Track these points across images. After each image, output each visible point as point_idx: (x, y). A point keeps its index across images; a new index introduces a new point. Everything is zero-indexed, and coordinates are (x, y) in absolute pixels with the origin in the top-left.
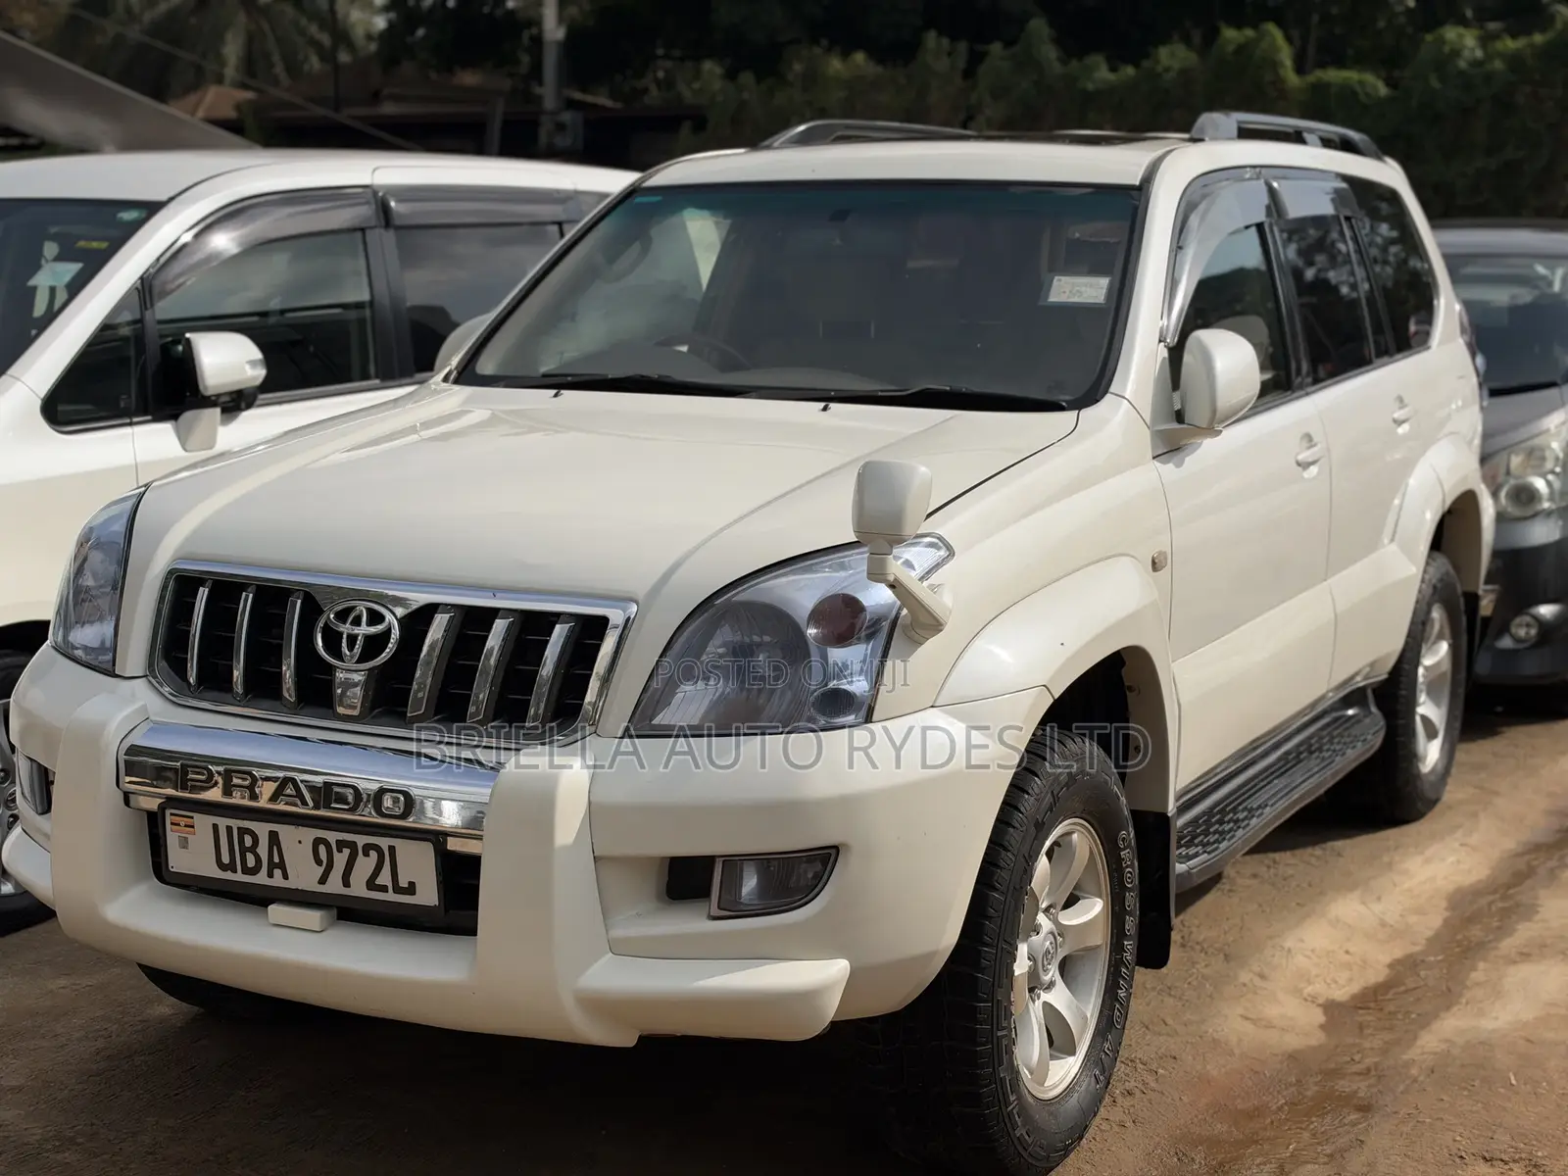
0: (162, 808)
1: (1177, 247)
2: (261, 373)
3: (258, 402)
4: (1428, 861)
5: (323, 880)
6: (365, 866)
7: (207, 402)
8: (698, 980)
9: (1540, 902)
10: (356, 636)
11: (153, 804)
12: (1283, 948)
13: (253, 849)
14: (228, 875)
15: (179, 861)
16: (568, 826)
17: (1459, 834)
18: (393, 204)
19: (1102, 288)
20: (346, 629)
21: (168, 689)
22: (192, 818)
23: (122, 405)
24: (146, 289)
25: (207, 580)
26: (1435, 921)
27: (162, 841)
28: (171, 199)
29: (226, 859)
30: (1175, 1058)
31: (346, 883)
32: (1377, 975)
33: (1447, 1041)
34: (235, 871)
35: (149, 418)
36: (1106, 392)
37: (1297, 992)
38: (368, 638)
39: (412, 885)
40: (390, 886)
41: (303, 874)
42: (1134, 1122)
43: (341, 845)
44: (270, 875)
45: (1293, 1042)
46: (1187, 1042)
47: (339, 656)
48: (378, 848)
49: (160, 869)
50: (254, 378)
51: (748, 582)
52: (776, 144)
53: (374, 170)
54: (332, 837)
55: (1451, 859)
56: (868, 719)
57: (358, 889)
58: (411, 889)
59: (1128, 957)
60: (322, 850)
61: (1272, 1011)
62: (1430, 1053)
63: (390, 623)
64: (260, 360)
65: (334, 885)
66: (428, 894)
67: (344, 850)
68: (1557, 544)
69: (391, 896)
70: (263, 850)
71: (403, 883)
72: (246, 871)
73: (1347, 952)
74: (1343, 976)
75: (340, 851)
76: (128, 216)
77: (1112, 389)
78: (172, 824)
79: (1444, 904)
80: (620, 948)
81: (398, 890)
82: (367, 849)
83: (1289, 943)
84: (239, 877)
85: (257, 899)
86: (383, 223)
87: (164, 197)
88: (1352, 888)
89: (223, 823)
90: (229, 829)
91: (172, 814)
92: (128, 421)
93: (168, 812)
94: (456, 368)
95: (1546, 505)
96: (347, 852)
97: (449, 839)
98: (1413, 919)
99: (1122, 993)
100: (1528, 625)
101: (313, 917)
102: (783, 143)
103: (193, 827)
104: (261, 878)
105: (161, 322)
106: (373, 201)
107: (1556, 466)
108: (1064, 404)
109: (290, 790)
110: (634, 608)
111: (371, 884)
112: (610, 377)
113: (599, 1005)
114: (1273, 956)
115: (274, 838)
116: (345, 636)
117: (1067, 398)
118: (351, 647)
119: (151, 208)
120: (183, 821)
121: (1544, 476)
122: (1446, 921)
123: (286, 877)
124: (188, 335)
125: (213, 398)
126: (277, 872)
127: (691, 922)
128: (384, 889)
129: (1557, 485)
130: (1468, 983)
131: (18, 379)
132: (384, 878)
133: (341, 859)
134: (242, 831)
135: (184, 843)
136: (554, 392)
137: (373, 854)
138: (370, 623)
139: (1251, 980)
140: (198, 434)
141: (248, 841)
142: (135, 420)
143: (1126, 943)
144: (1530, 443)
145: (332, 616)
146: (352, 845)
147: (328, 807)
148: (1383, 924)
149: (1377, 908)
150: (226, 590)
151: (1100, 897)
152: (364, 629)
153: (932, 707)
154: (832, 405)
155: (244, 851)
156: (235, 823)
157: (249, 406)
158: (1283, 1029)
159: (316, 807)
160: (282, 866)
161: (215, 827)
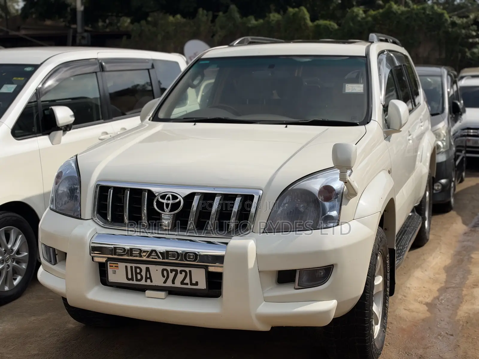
0: (107, 261)
1: (380, 75)
2: (73, 119)
3: (72, 128)
4: (434, 258)
5: (165, 282)
6: (180, 277)
7: (59, 129)
8: (295, 309)
9: (470, 269)
10: (169, 204)
11: (104, 260)
12: (407, 287)
13: (140, 273)
14: (131, 282)
15: (112, 278)
16: (251, 262)
17: (438, 249)
18: (104, 64)
19: (362, 88)
20: (165, 201)
21: (101, 223)
22: (117, 264)
23: (33, 130)
24: (38, 93)
25: (111, 187)
26: (443, 277)
27: (106, 272)
28: (42, 64)
29: (130, 277)
31: (173, 282)
32: (436, 294)
33: (467, 313)
34: (133, 280)
35: (41, 134)
36: (370, 120)
37: (416, 300)
38: (172, 204)
39: (197, 282)
40: (189, 282)
41: (158, 280)
42: (389, 344)
43: (172, 271)
44: (146, 281)
45: (422, 316)
47: (164, 211)
48: (185, 272)
49: (104, 280)
52: (235, 44)
53: (98, 53)
54: (169, 268)
55: (440, 257)
57: (178, 284)
58: (197, 284)
59: (388, 293)
60: (165, 272)
61: (411, 307)
62: (464, 317)
63: (180, 199)
64: (73, 115)
65: (169, 284)
66: (202, 285)
67: (173, 272)
68: (445, 161)
69: (189, 286)
70: (143, 273)
71: (194, 282)
72: (137, 280)
73: (424, 287)
74: (427, 295)
75: (171, 272)
76: (28, 69)
78: (110, 266)
79: (444, 271)
80: (267, 300)
81: (192, 284)
82: (181, 272)
83: (408, 286)
84: (135, 282)
85: (142, 289)
86: (101, 70)
87: (39, 63)
88: (418, 267)
89: (129, 265)
90: (131, 267)
91: (110, 263)
92: (35, 136)
93: (108, 263)
94: (152, 116)
95: (442, 150)
96: (174, 273)
97: (209, 267)
98: (437, 276)
99: (387, 305)
100: (438, 186)
101: (162, 294)
102: (237, 44)
103: (118, 267)
104: (143, 282)
106: (98, 63)
107: (444, 138)
109: (154, 254)
110: (261, 192)
111: (182, 283)
112: (208, 118)
113: (263, 318)
114: (405, 290)
115: (148, 270)
116: (165, 204)
117: (358, 122)
118: (167, 208)
119: (36, 67)
120: (114, 265)
121: (441, 141)
122: (447, 276)
123: (151, 281)
124: (50, 108)
125: (61, 127)
126: (149, 280)
127: (288, 290)
128: (187, 284)
129: (445, 144)
130: (463, 295)
131: (3, 123)
132: (187, 281)
133: (172, 275)
134: (136, 268)
135: (114, 272)
136: (194, 123)
137: (184, 273)
138: (173, 199)
139: (402, 297)
140: (56, 140)
141: (138, 271)
142: (37, 135)
143: (387, 289)
144: (437, 131)
145: (159, 197)
146: (176, 271)
147: (167, 258)
148: (430, 278)
149: (426, 273)
151: (381, 276)
152: (171, 202)
153: (353, 219)
154: (288, 126)
155: (136, 274)
156: (134, 265)
157: (70, 130)
158: (417, 312)
159: (163, 259)
160: (150, 278)
161: (126, 267)
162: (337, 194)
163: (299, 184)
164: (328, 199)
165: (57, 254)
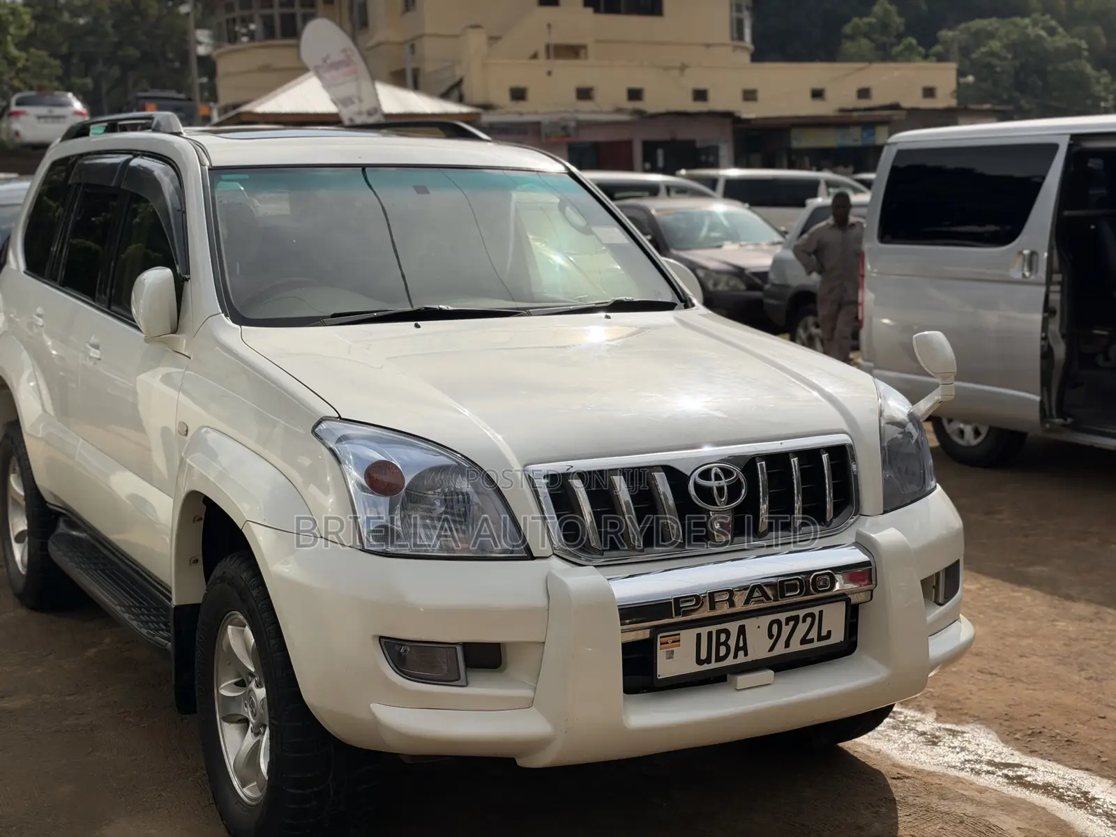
0: (657, 634)
5: (771, 649)
6: (802, 629)
10: (722, 487)
11: (646, 635)
13: (725, 643)
14: (706, 667)
15: (665, 669)
22: (679, 634)
27: (654, 659)
29: (703, 656)
31: (787, 645)
34: (709, 663)
39: (829, 632)
40: (816, 637)
41: (759, 647)
43: (788, 620)
44: (735, 657)
48: (812, 615)
54: (783, 616)
57: (796, 646)
58: (828, 636)
60: (775, 628)
63: (737, 474)
65: (780, 649)
66: (838, 636)
67: (790, 623)
69: (815, 644)
70: (732, 643)
71: (822, 633)
72: (718, 659)
75: (787, 624)
78: (661, 644)
81: (820, 638)
82: (804, 618)
84: (714, 665)
89: (704, 631)
90: (709, 634)
91: (661, 637)
93: (659, 637)
96: (792, 623)
97: (850, 596)
103: (681, 641)
104: (730, 661)
109: (758, 593)
111: (802, 641)
115: (742, 630)
116: (714, 488)
118: (722, 496)
120: (670, 640)
123: (746, 654)
126: (741, 653)
128: (812, 641)
132: (814, 633)
133: (786, 630)
134: (719, 632)
135: (670, 655)
137: (809, 620)
138: (725, 477)
141: (724, 638)
145: (697, 478)
146: (798, 618)
147: (783, 596)
152: (724, 482)
155: (719, 644)
156: (715, 628)
160: (745, 648)
161: (699, 636)
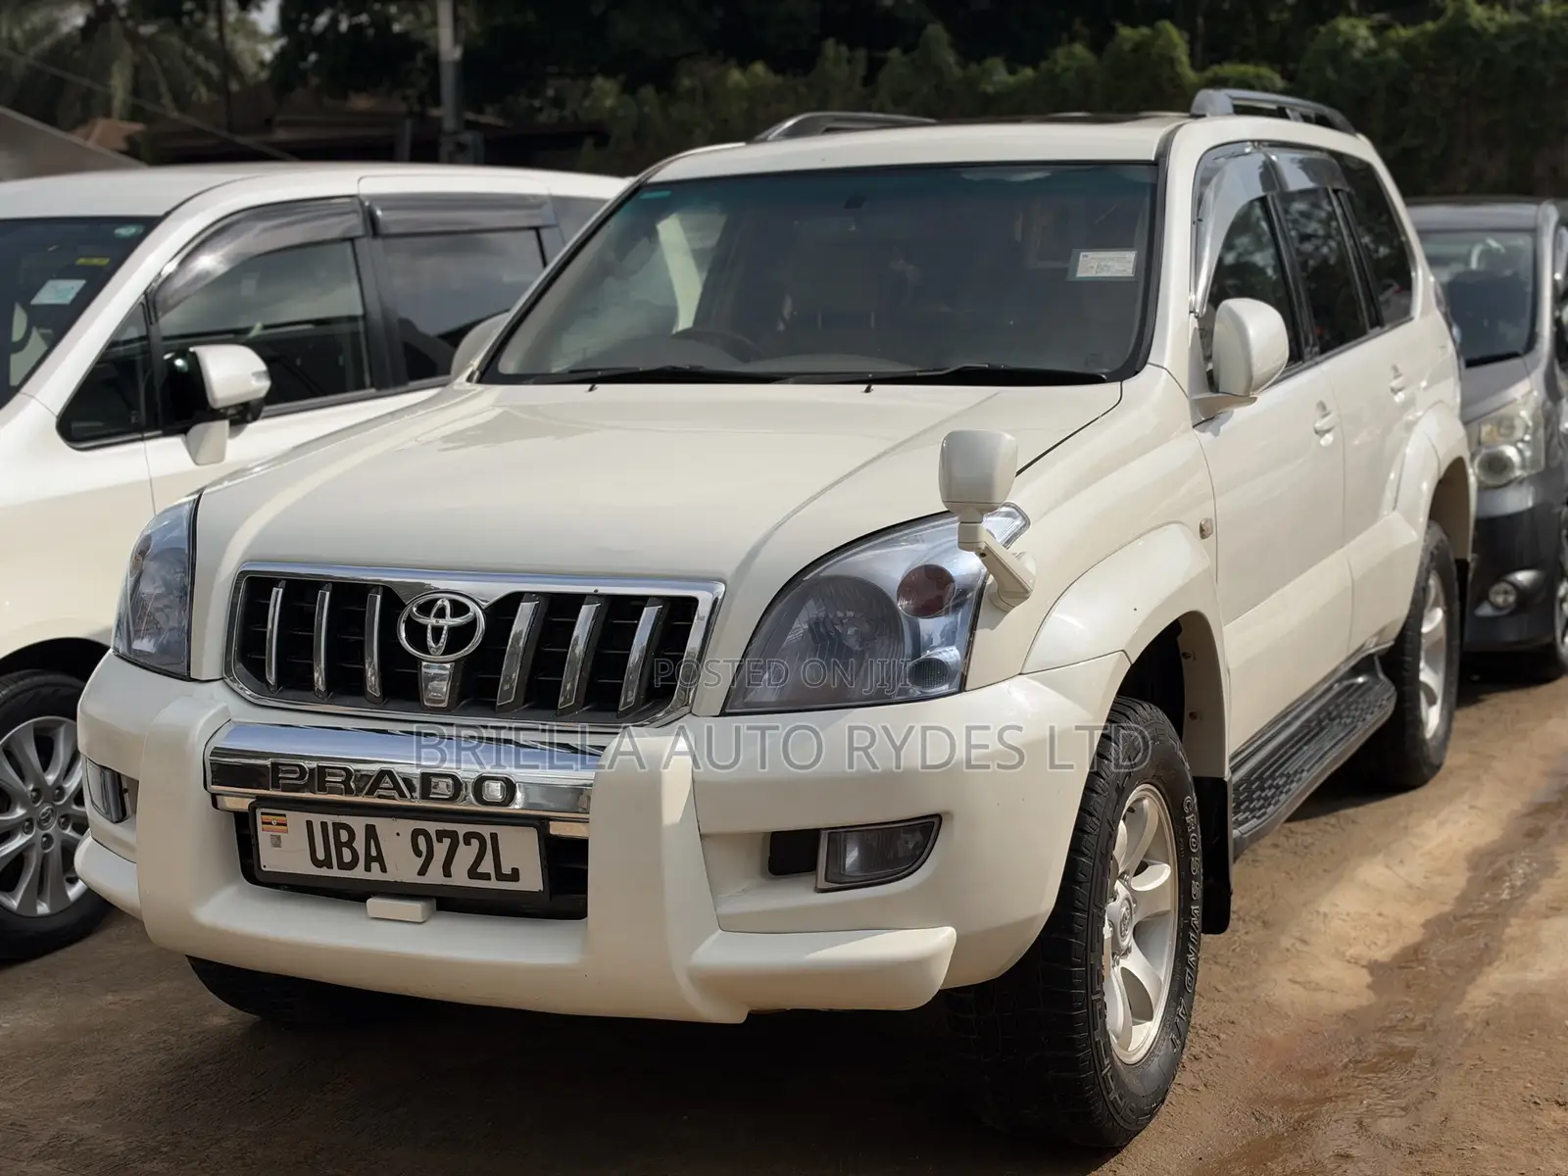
0: (253, 807)
1: (1197, 221)
2: (264, 385)
3: (263, 414)
4: (1441, 824)
5: (422, 872)
6: (466, 855)
7: (216, 415)
8: (811, 953)
9: (1558, 858)
10: (441, 628)
11: (243, 805)
12: (1318, 913)
13: (349, 844)
14: (324, 872)
15: (271, 859)
16: (674, 806)
17: (1466, 797)
18: (379, 213)
19: (1129, 262)
20: (431, 621)
21: (249, 692)
22: (285, 815)
23: (133, 420)
24: (151, 304)
25: (280, 580)
26: (1459, 881)
27: (253, 841)
28: (168, 214)
29: (321, 855)
30: (1233, 1023)
31: (447, 873)
32: (1413, 935)
33: (1496, 994)
34: (330, 867)
35: (159, 432)
36: (1145, 363)
37: (1340, 955)
38: (452, 630)
39: (515, 871)
40: (493, 873)
41: (402, 866)
42: (1205, 1085)
43: (441, 835)
44: (368, 869)
45: (1345, 1002)
46: (1242, 1007)
47: (425, 649)
48: (479, 837)
49: (251, 870)
50: (261, 390)
51: (833, 558)
52: (771, 137)
53: (359, 180)
54: (432, 827)
55: (1464, 821)
56: (962, 688)
57: (460, 878)
58: (515, 875)
59: (1196, 921)
60: (422, 841)
61: (1318, 974)
62: (1483, 1007)
63: (475, 614)
64: (265, 372)
65: (435, 875)
66: (532, 880)
67: (445, 840)
68: (1531, 510)
69: (493, 884)
70: (359, 844)
71: (506, 870)
72: (342, 866)
73: (1380, 915)
74: (1382, 938)
75: (440, 840)
76: (125, 232)
77: (1150, 360)
78: (264, 823)
79: (1464, 865)
80: (728, 925)
81: (501, 877)
82: (468, 838)
83: (1323, 909)
84: (335, 872)
85: (354, 894)
86: (371, 232)
87: (160, 212)
88: (1375, 851)
89: (317, 819)
90: (324, 825)
91: (263, 814)
92: (139, 436)
93: (259, 812)
94: (478, 369)
95: (1518, 473)
96: (447, 841)
97: (551, 823)
98: (1438, 880)
99: (1191, 958)
100: (1506, 593)
101: (414, 909)
102: (779, 135)
103: (285, 825)
104: (359, 873)
105: (166, 338)
106: (360, 210)
107: (1526, 433)
108: (1104, 376)
109: (387, 783)
110: (721, 588)
111: (473, 873)
112: (641, 369)
113: (713, 982)
114: (1310, 921)
115: (371, 832)
116: (429, 627)
117: (1106, 370)
118: (436, 639)
119: (149, 224)
120: (274, 820)
121: (1514, 444)
122: (1470, 881)
123: (384, 869)
124: (192, 349)
125: (222, 411)
126: (375, 866)
127: (797, 896)
128: (487, 877)
129: (1528, 454)
130: (1504, 937)
131: (32, 397)
132: (487, 866)
133: (441, 849)
134: (337, 827)
135: (277, 842)
136: (589, 386)
137: (475, 843)
138: (454, 615)
139: (1293, 945)
140: (206, 451)
141: (344, 836)
142: (146, 435)
143: (1193, 908)
144: (1503, 411)
145: (414, 609)
146: (453, 835)
148: (1410, 886)
149: (1402, 871)
150: (301, 590)
151: (1169, 864)
152: (448, 622)
153: (1020, 674)
154: (873, 387)
155: (339, 845)
156: (330, 819)
157: (255, 418)
158: (1333, 991)
159: (412, 799)
160: (380, 859)
161: (309, 824)
162: (964, 592)
163: (842, 560)
164: (930, 609)
165: (126, 791)
